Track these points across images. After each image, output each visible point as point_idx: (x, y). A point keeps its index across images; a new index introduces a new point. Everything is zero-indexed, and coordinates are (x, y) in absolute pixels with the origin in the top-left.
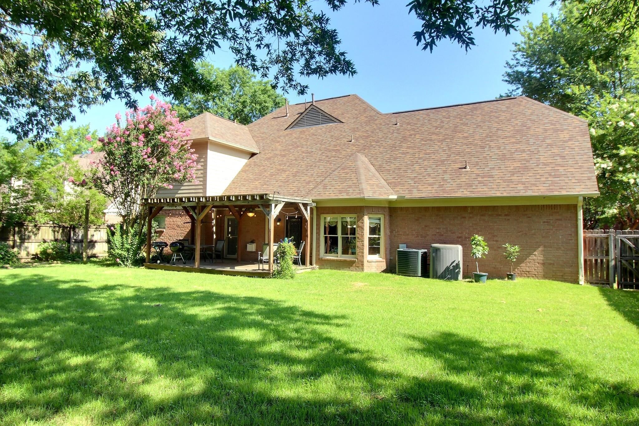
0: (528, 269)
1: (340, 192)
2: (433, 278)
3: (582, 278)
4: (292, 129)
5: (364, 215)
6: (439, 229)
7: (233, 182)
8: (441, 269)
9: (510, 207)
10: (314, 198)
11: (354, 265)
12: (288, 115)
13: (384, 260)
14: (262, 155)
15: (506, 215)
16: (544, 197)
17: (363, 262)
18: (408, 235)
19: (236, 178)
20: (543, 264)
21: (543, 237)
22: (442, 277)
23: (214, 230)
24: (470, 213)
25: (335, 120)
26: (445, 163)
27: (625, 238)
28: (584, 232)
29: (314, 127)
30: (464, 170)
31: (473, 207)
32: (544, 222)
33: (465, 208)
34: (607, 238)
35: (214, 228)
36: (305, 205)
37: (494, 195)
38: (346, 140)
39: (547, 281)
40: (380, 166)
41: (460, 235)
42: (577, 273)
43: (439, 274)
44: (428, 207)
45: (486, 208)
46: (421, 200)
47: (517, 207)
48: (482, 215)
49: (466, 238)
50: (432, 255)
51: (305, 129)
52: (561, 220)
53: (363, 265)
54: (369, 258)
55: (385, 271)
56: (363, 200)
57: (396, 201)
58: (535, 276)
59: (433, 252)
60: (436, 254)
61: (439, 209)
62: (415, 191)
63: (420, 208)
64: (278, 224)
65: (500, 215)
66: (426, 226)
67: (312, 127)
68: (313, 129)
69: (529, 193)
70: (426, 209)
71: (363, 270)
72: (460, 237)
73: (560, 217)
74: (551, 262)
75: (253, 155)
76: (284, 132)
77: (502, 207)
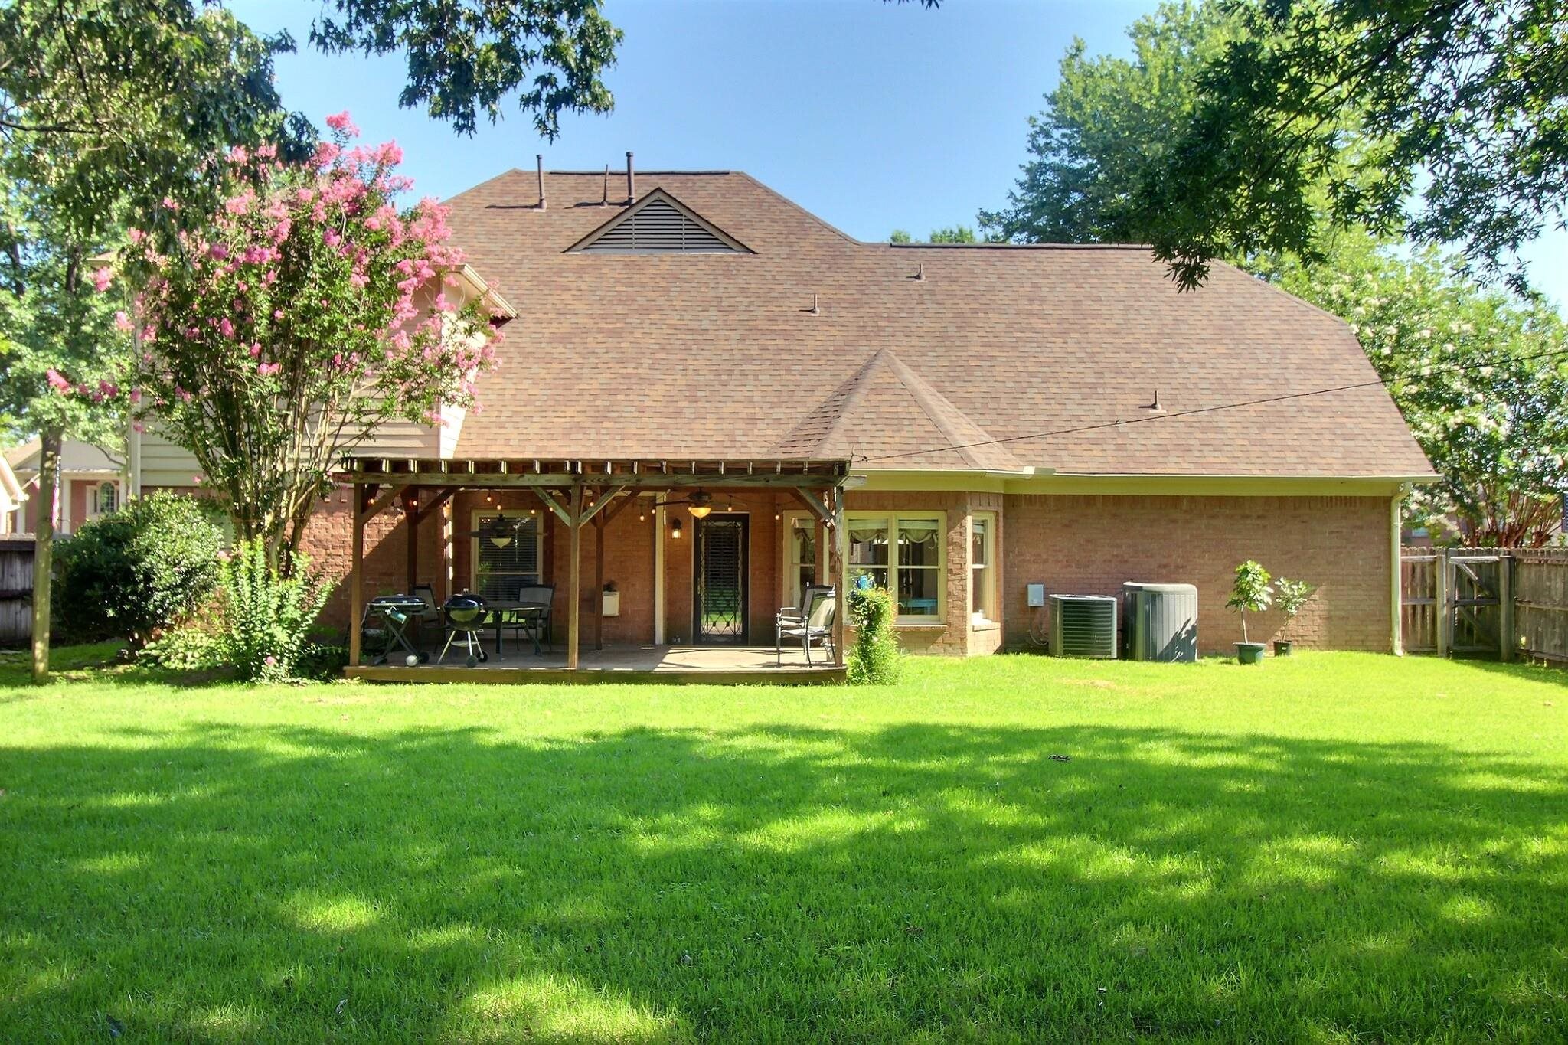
0: (1301, 631)
2: (1146, 658)
3: (1398, 643)
4: (588, 252)
5: (965, 514)
6: (1119, 546)
8: (1163, 641)
9: (1268, 500)
11: (940, 639)
12: (545, 204)
13: (998, 625)
15: (1259, 517)
16: (1343, 482)
17: (963, 631)
18: (1045, 561)
20: (1329, 618)
21: (1329, 563)
22: (1166, 657)
23: (451, 555)
24: (1186, 511)
25: (731, 244)
26: (1100, 391)
27: (1464, 562)
28: (1404, 553)
29: (668, 256)
30: (1152, 411)
31: (1193, 499)
32: (1332, 532)
33: (1176, 500)
34: (1433, 563)
35: (450, 546)
37: (1247, 474)
38: (795, 307)
39: (1335, 654)
41: (1165, 561)
42: (1389, 632)
43: (1160, 649)
44: (1094, 497)
45: (1221, 501)
46: (1091, 480)
47: (1282, 500)
48: (1213, 517)
49: (1177, 567)
50: (1142, 607)
51: (636, 256)
52: (1361, 528)
53: (963, 639)
54: (975, 619)
55: (1004, 650)
57: (1033, 480)
58: (1314, 645)
59: (1147, 603)
60: (1153, 605)
61: (1118, 500)
63: (1075, 498)
64: (676, 534)
65: (1248, 517)
66: (1088, 541)
67: (658, 253)
68: (667, 260)
69: (1314, 472)
70: (1090, 500)
71: (963, 650)
72: (1165, 566)
73: (1359, 523)
74: (1343, 613)
76: (563, 257)
77: (1253, 499)
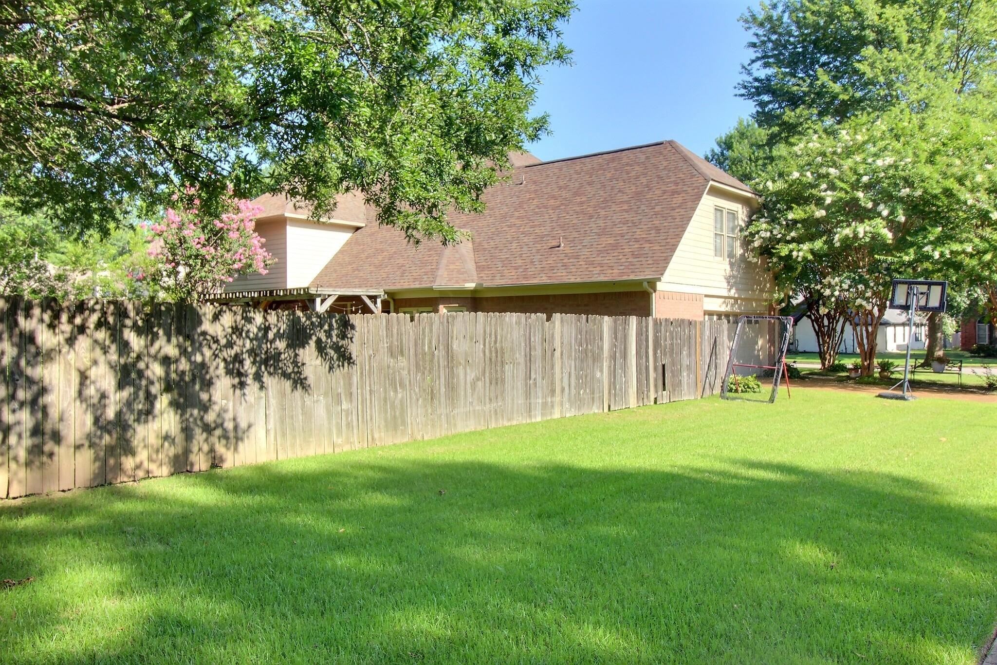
1: (415, 280)
7: (326, 267)
10: (387, 288)
14: (367, 229)
16: (614, 283)
19: (331, 262)
30: (557, 248)
33: (547, 297)
36: (373, 298)
40: (480, 244)
44: (512, 297)
45: (567, 297)
46: (500, 288)
47: (596, 295)
48: (563, 306)
52: (636, 310)
56: (431, 289)
57: (473, 290)
61: (522, 299)
62: (498, 276)
69: (601, 278)
73: (635, 307)
75: (358, 229)
77: (582, 295)
